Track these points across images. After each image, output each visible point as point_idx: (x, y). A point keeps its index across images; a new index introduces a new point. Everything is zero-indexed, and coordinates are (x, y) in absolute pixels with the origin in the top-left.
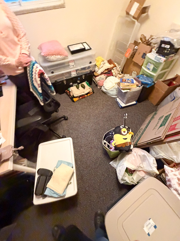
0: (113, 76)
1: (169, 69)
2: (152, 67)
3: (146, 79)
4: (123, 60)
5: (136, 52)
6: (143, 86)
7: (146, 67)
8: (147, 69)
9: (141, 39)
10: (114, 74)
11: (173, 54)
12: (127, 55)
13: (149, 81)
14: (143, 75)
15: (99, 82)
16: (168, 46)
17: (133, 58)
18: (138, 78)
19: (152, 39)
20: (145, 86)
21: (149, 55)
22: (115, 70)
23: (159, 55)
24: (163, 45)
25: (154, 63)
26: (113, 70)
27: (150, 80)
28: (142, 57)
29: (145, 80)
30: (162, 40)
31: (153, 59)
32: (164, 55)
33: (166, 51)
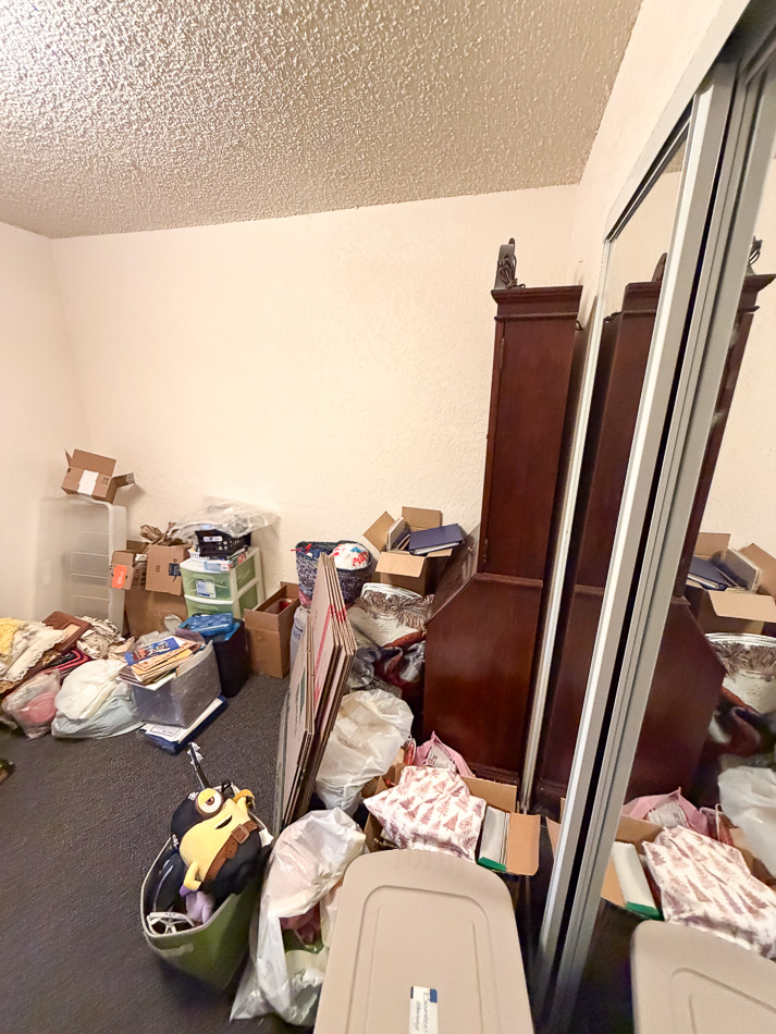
0: (90, 659)
1: (257, 579)
2: (210, 588)
3: (210, 622)
4: (111, 599)
5: (145, 569)
6: (211, 642)
7: (196, 594)
8: (203, 597)
9: (145, 535)
10: (92, 652)
11: (239, 548)
12: (120, 580)
13: (223, 623)
14: (199, 614)
15: (26, 709)
16: (220, 539)
17: (144, 584)
18: (189, 629)
19: (174, 531)
20: (218, 639)
21: (185, 565)
22: (91, 640)
23: (211, 558)
24: (206, 539)
25: (211, 577)
26: (82, 641)
27: (224, 619)
28: (171, 574)
29: (210, 625)
30: (198, 529)
31: (202, 570)
32: (222, 556)
33: (220, 548)
